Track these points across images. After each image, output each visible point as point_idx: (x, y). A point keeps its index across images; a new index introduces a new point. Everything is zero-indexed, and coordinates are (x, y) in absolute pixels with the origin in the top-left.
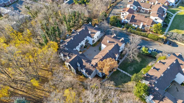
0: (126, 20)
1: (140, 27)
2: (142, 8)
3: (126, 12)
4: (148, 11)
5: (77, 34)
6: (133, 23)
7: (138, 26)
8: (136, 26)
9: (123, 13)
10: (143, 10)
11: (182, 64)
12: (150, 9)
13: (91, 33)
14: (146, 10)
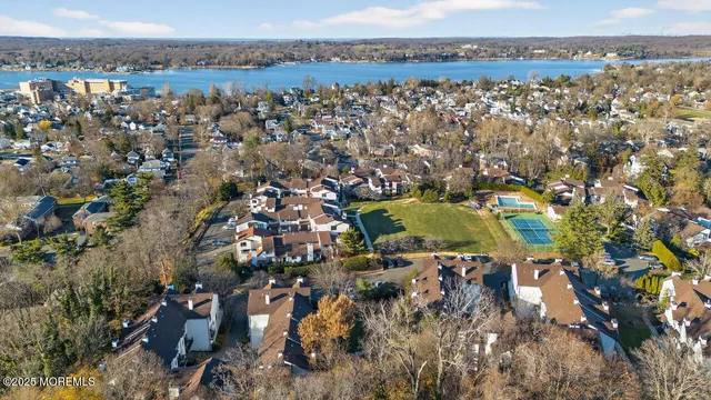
0: (264, 256)
1: (310, 258)
2: (281, 224)
3: (251, 238)
4: (297, 226)
5: (152, 323)
6: (286, 255)
7: (304, 257)
8: (298, 259)
9: (245, 244)
10: (284, 227)
11: (454, 267)
12: (300, 220)
13: (195, 306)
14: (292, 226)
